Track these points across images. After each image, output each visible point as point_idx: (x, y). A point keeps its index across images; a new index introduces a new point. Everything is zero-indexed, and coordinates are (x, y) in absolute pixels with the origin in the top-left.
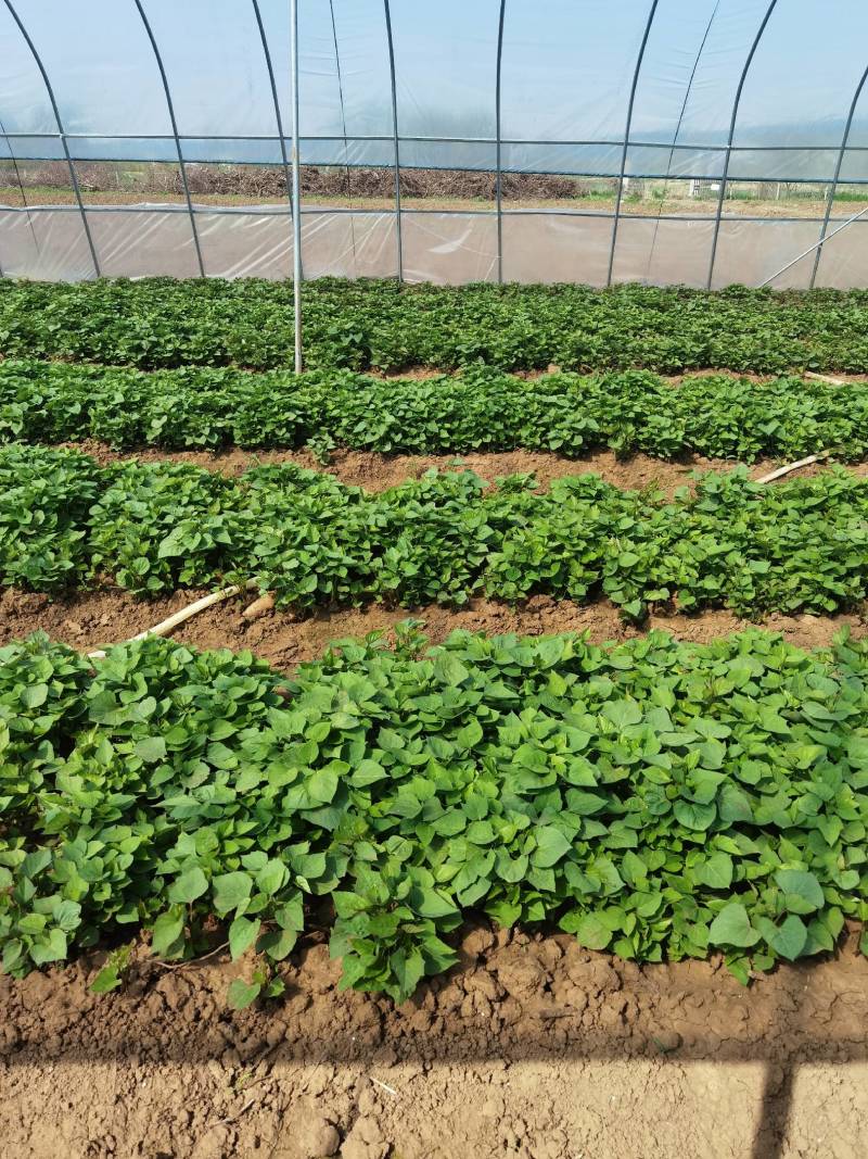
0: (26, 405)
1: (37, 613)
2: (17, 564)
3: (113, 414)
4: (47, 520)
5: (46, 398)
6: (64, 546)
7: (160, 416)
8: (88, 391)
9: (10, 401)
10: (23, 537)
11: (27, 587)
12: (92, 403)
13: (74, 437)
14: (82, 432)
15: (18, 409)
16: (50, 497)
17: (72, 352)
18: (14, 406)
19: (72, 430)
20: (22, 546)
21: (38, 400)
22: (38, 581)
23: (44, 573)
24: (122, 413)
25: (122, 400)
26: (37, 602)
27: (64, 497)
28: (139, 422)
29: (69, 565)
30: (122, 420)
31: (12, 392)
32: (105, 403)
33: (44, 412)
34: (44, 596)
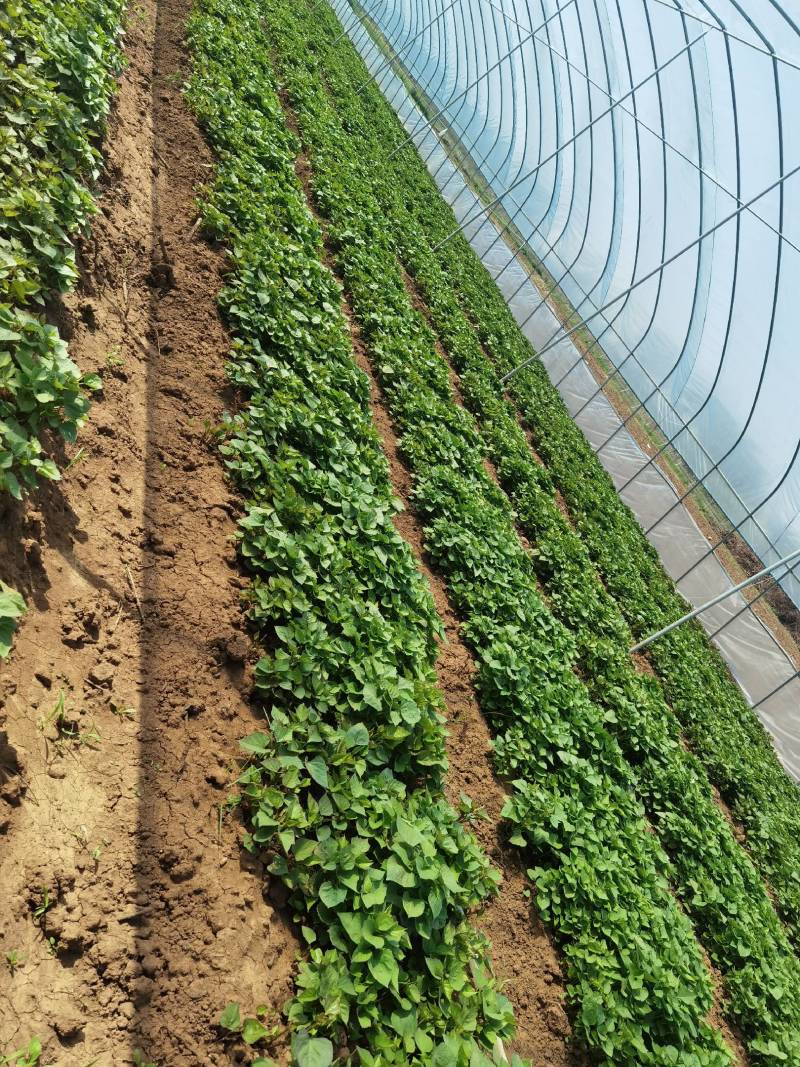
0: (722, 900)
1: (550, 1029)
2: (590, 993)
3: (758, 992)
4: (641, 1004)
5: (738, 916)
6: (624, 1036)
7: (783, 1048)
8: (766, 955)
9: (718, 883)
10: (616, 986)
11: (573, 1010)
12: (757, 964)
13: (715, 956)
14: (723, 963)
15: (715, 894)
16: (665, 998)
17: (783, 903)
18: (716, 889)
19: (721, 954)
20: (607, 989)
21: (733, 909)
22: (582, 1024)
23: (593, 1028)
24: (764, 1001)
25: (777, 998)
26: (560, 1026)
27: (671, 1012)
28: (764, 1024)
29: (609, 1052)
30: (757, 1006)
31: (728, 882)
32: (764, 978)
33: (724, 919)
34: (569, 1030)
